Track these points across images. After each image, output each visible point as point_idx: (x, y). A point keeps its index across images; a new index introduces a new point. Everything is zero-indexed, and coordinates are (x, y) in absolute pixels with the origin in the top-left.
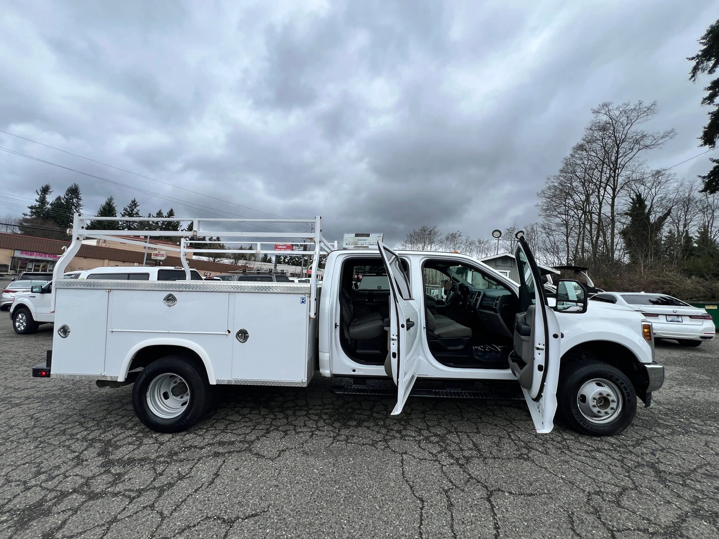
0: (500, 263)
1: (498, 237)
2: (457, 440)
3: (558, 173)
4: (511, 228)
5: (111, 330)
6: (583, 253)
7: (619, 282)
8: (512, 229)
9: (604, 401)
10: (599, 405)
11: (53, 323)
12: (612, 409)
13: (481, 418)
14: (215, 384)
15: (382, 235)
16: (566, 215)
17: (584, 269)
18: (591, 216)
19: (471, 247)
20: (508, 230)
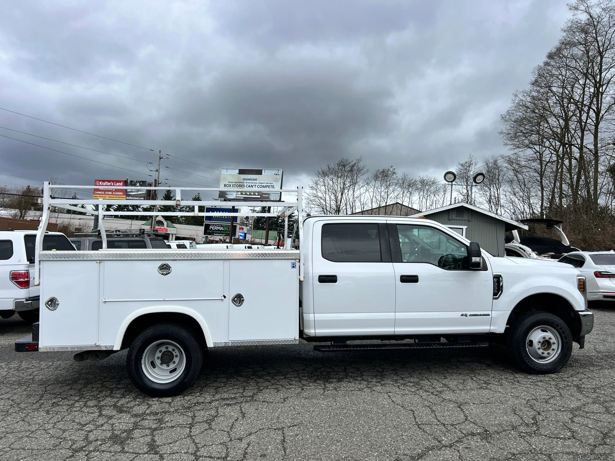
0: (454, 216)
1: (452, 182)
2: (429, 383)
3: (528, 87)
4: (466, 163)
5: (104, 300)
6: (561, 198)
7: (599, 238)
8: (467, 165)
9: (546, 344)
10: (543, 348)
11: (39, 296)
12: (553, 350)
13: (447, 371)
14: (213, 346)
15: (280, 173)
16: (539, 145)
17: (558, 223)
18: (571, 149)
19: (410, 190)
20: (462, 165)
